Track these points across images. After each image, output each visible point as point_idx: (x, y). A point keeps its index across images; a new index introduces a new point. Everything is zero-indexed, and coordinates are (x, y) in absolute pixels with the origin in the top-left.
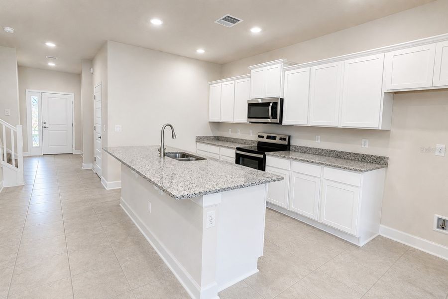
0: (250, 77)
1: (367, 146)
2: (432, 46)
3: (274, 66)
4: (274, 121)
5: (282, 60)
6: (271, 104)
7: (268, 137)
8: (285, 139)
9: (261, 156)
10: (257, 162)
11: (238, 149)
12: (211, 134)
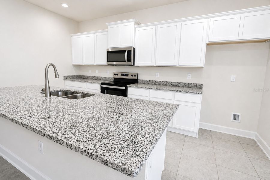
0: (108, 31)
1: (190, 78)
2: (238, 16)
3: (128, 24)
4: (129, 63)
5: (134, 20)
6: (126, 52)
7: (122, 75)
8: (135, 76)
9: (124, 88)
10: (121, 92)
11: (102, 84)
12: (75, 74)
